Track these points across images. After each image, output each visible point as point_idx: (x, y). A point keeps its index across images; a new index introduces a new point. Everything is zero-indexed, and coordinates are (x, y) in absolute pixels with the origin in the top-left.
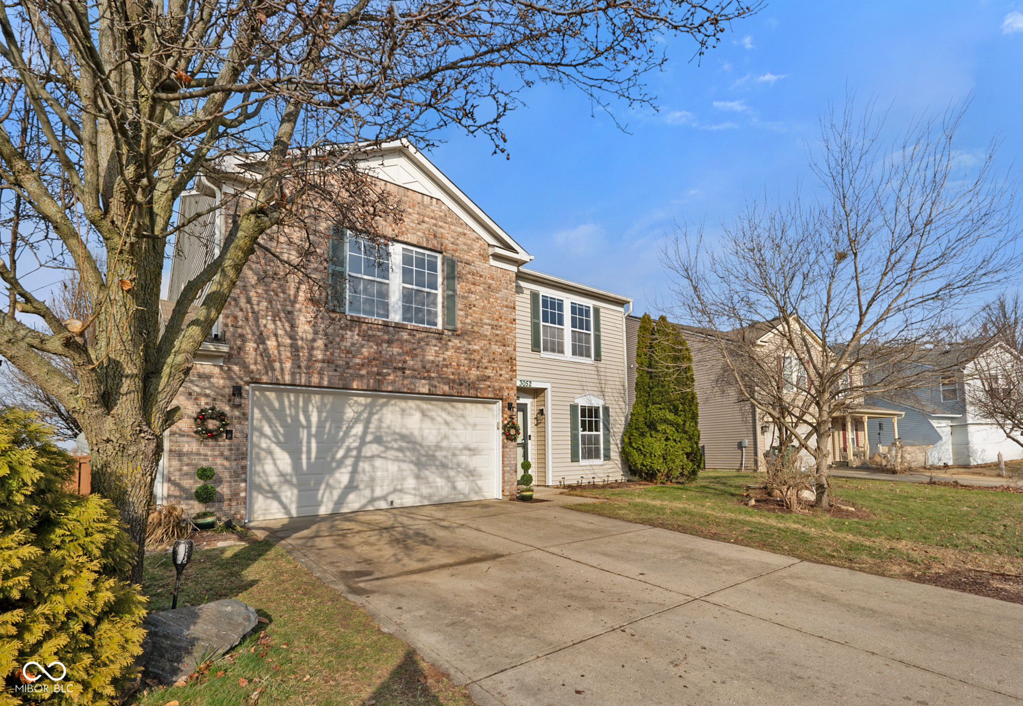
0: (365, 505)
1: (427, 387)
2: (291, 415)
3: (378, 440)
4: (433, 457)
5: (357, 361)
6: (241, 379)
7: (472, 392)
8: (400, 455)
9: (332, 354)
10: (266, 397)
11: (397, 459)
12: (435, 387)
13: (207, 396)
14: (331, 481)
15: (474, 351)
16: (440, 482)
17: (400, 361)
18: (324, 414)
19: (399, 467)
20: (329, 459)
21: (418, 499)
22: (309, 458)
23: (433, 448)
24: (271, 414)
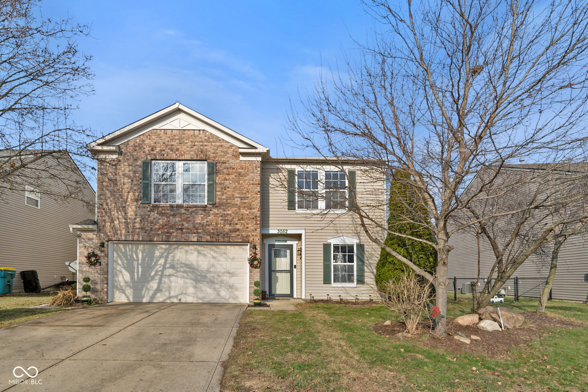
0: (165, 300)
1: (196, 238)
2: (129, 255)
3: (172, 267)
4: (205, 277)
5: (157, 227)
6: (104, 239)
7: (226, 239)
8: (185, 275)
9: (144, 225)
10: (119, 246)
11: (183, 277)
12: (201, 237)
13: (91, 247)
14: (148, 287)
15: (228, 215)
16: (209, 291)
17: (180, 225)
18: (145, 254)
19: (184, 281)
20: (147, 276)
21: (195, 299)
22: (138, 275)
23: (205, 272)
24: (121, 254)
